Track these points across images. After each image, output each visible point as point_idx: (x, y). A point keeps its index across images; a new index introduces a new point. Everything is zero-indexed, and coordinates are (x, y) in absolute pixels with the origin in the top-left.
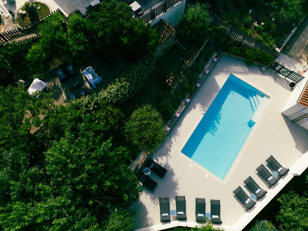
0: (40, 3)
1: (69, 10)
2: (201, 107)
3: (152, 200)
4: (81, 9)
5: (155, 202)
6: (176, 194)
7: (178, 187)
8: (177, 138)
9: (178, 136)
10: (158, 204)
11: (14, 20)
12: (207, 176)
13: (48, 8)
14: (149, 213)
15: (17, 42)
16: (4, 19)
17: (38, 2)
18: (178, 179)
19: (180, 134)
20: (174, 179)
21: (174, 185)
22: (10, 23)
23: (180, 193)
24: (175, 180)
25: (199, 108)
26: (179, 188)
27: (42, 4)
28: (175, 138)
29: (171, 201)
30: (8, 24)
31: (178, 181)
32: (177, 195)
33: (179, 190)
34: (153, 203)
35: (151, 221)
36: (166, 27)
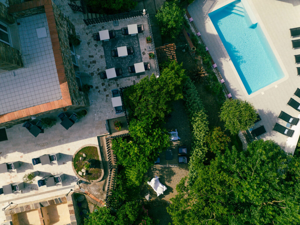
0: (78, 152)
1: (102, 128)
2: (225, 59)
3: (271, 136)
4: (107, 117)
5: (274, 134)
6: (276, 116)
7: (272, 113)
8: (238, 93)
9: (238, 91)
10: (276, 133)
11: (86, 183)
12: (276, 86)
13: (88, 147)
14: (278, 142)
15: (112, 188)
16: (80, 192)
17: (76, 154)
18: (267, 109)
19: (237, 89)
20: (265, 112)
21: (270, 114)
22: (88, 187)
23: (278, 113)
24: (267, 112)
25: (225, 61)
26: (274, 112)
27: (80, 150)
28: (238, 94)
29: (279, 122)
30: (87, 189)
31: (268, 110)
32: (278, 116)
33: (275, 113)
34: (273, 136)
35: (283, 144)
36: (165, 50)
